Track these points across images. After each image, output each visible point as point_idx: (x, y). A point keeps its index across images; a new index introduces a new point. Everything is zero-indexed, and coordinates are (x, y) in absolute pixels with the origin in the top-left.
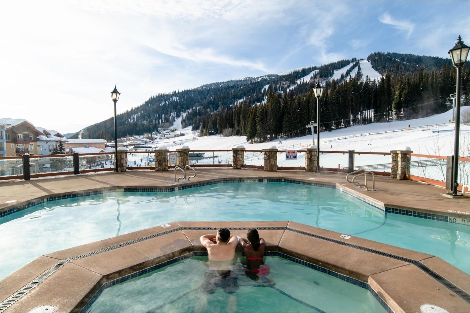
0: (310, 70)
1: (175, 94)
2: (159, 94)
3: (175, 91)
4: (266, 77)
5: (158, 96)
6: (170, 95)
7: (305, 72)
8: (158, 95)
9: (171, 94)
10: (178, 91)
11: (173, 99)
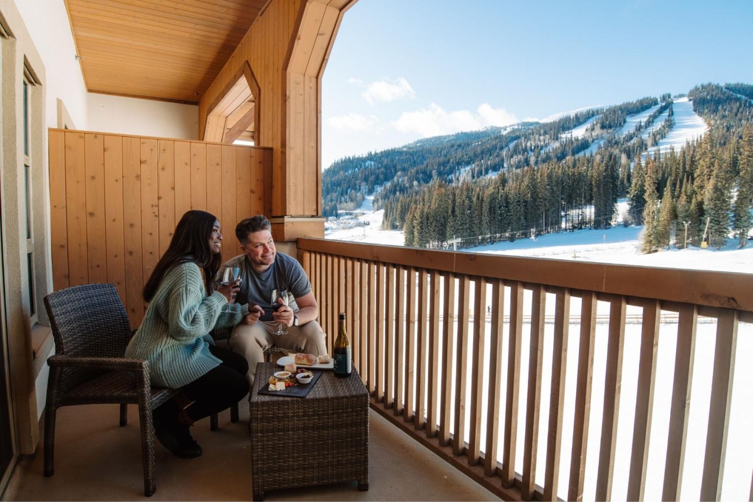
0: (589, 115)
1: (371, 157)
2: (346, 158)
3: (369, 152)
4: (518, 126)
5: (345, 160)
6: (362, 158)
7: (579, 121)
8: (343, 160)
9: (364, 156)
10: (375, 152)
11: (365, 165)
